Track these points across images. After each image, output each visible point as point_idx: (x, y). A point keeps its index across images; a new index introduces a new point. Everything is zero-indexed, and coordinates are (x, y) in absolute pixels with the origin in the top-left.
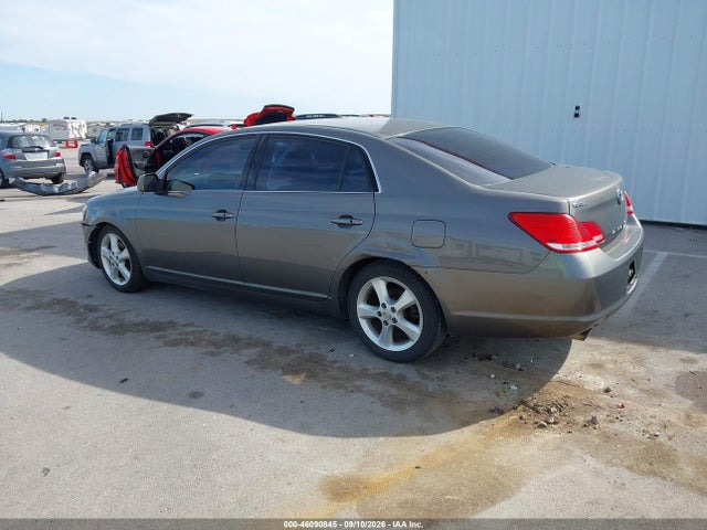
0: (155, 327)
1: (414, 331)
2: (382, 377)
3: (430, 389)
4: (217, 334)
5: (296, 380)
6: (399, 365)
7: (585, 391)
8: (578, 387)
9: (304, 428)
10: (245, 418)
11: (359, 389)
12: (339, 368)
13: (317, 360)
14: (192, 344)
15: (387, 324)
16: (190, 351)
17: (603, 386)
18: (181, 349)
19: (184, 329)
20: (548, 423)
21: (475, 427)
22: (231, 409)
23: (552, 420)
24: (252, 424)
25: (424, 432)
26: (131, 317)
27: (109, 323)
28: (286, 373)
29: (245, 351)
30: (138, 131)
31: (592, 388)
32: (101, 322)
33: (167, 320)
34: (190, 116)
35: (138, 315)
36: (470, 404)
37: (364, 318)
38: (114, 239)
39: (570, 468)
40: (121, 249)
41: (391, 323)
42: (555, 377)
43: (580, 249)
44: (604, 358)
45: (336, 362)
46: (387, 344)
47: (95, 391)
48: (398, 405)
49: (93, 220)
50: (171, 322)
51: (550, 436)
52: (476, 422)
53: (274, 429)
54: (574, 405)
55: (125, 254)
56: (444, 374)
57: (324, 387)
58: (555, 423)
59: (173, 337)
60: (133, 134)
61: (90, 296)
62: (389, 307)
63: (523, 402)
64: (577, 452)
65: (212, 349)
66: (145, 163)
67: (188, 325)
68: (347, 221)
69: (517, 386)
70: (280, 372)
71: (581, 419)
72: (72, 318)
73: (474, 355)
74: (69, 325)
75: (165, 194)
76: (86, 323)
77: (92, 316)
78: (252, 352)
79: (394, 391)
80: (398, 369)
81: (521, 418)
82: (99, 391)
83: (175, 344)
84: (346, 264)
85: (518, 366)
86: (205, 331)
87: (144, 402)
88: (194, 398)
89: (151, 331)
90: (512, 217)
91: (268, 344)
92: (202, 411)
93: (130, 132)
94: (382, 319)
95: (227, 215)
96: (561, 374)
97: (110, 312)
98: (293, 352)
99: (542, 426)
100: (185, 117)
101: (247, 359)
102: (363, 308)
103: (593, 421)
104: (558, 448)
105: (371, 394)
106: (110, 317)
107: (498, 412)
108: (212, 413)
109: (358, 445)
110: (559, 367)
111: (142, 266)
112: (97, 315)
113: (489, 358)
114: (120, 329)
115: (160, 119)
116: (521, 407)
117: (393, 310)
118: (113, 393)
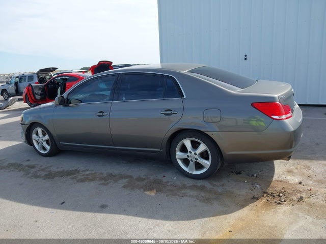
0: (69, 173)
1: (207, 163)
2: (193, 187)
3: (219, 191)
4: (102, 174)
5: (153, 193)
6: (200, 181)
7: (291, 184)
8: (287, 182)
9: (166, 218)
10: (134, 216)
11: (184, 195)
12: (171, 185)
13: (159, 182)
14: (91, 180)
15: (192, 161)
16: (92, 184)
17: (297, 181)
18: (87, 183)
19: (84, 173)
20: (282, 202)
21: (248, 207)
22: (125, 212)
23: (283, 200)
24: (139, 219)
25: (226, 213)
26: (54, 169)
27: (43, 173)
28: (145, 190)
29: (120, 181)
30: (31, 77)
31: (292, 182)
32: (39, 173)
33: (74, 169)
34: (57, 69)
35: (58, 168)
36: (241, 197)
37: (179, 159)
38: (40, 130)
39: (302, 223)
40: (44, 135)
41: (195, 160)
42: (274, 179)
43: (284, 118)
44: (291, 167)
45: (168, 182)
46: (192, 171)
47: (49, 210)
48: (207, 200)
49: (27, 122)
50: (76, 170)
51: (284, 208)
52: (247, 205)
53: (150, 220)
54: (289, 191)
55: (47, 137)
56: (222, 183)
57: (167, 196)
58: (285, 201)
59: (80, 177)
60: (28, 79)
61: (28, 160)
62: (193, 153)
63: (266, 193)
64: (301, 214)
65: (103, 182)
66: (40, 92)
67: (86, 170)
68: (169, 112)
69: (259, 185)
70: (142, 190)
71: (295, 198)
72: (22, 173)
73: (232, 172)
74: (22, 177)
75: (68, 106)
76: (30, 175)
77: (33, 171)
78: (125, 181)
79: (203, 194)
80: (200, 183)
81: (268, 200)
82: (51, 210)
83: (82, 181)
84: (170, 134)
85: (255, 175)
86: (96, 173)
87: (77, 213)
88: (103, 208)
89: (68, 175)
90: (253, 105)
91: (131, 177)
92: (110, 215)
93: (27, 78)
94: (190, 159)
95: (104, 114)
96: (276, 177)
97: (43, 167)
98: (144, 179)
99: (279, 204)
100: (54, 69)
101: (123, 185)
102: (179, 154)
103: (302, 198)
104: (291, 213)
105: (192, 197)
106: (43, 170)
107: (255, 199)
108: (116, 215)
109: (197, 223)
110: (273, 174)
111: (57, 143)
112: (35, 170)
113: (240, 173)
114: (50, 176)
115: (42, 71)
116: (265, 195)
117: (195, 154)
118: (59, 210)
